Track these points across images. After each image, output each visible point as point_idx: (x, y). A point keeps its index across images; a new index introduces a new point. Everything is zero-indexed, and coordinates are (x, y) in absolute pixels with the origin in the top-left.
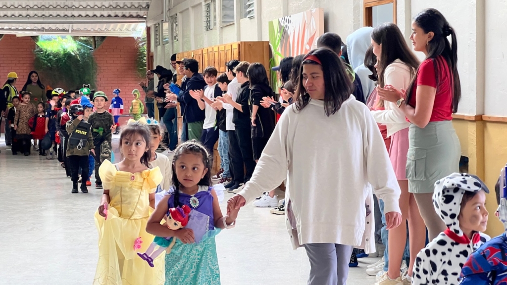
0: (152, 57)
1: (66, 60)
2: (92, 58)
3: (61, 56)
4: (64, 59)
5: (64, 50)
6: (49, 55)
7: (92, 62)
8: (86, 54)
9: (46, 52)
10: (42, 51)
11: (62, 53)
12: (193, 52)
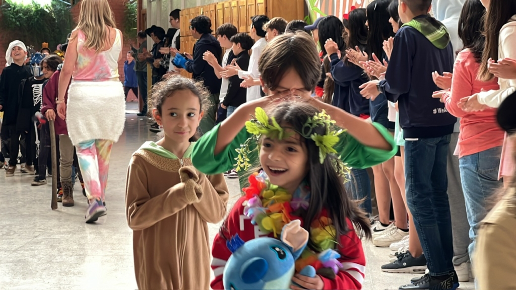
0: (145, 15)
1: (38, 19)
2: (70, 16)
3: (32, 13)
4: (37, 17)
5: (36, 5)
6: (18, 12)
7: (70, 21)
8: (63, 11)
9: (14, 8)
10: (10, 7)
11: (34, 9)
12: (202, 9)
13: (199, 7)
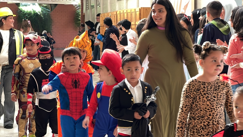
0: (84, 16)
1: (35, 18)
2: (49, 16)
3: (32, 15)
5: (34, 11)
6: (25, 14)
7: (49, 19)
8: (46, 14)
10: (22, 12)
12: (110, 13)
13: (109, 12)
